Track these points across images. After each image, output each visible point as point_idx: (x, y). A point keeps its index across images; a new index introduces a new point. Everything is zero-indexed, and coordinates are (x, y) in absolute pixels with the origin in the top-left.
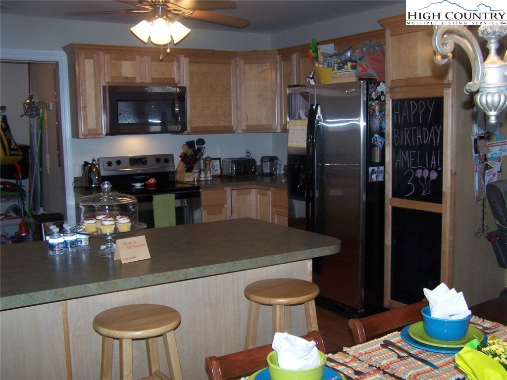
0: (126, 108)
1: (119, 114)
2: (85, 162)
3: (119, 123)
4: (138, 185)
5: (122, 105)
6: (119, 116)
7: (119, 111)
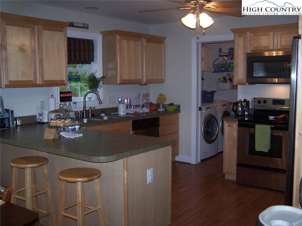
0: (259, 67)
1: (254, 70)
2: (244, 99)
3: (254, 76)
4: (271, 118)
5: (256, 65)
6: (254, 72)
7: (254, 69)
